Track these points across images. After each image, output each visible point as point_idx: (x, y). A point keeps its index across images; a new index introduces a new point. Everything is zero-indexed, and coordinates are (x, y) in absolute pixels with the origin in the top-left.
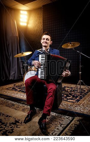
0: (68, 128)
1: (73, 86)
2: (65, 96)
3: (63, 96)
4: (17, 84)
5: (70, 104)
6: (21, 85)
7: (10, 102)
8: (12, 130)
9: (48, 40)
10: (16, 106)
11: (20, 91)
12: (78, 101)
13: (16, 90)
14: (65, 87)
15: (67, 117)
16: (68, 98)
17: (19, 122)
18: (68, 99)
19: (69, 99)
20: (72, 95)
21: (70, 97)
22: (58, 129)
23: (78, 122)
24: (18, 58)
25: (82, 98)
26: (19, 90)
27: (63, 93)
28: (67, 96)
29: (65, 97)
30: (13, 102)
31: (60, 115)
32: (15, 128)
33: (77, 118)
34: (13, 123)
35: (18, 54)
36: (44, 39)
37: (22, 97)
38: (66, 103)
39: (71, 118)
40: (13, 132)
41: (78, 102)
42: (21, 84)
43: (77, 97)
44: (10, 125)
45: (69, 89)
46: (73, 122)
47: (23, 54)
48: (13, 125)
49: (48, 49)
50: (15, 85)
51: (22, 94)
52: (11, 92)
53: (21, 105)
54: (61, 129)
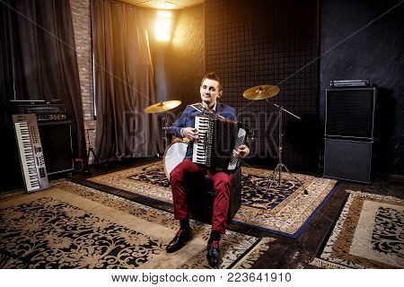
0: (246, 257)
1: (267, 173)
2: (248, 195)
3: (244, 195)
4: (150, 167)
5: (257, 211)
6: (158, 170)
7: (137, 205)
8: (145, 257)
9: (214, 90)
10: (149, 214)
11: (156, 183)
12: (274, 205)
13: (147, 181)
14: (250, 176)
15: (248, 237)
16: (254, 199)
17: (156, 245)
18: (253, 202)
19: (256, 202)
20: (262, 194)
21: (258, 197)
22: (228, 258)
23: (268, 247)
24: (150, 115)
25: (281, 201)
26: (153, 180)
27: (245, 189)
28: (253, 195)
29: (248, 198)
30: (143, 207)
31: (235, 233)
32: (150, 255)
33: (265, 240)
34: (145, 246)
35: (150, 104)
36: (205, 87)
37: (160, 195)
38: (248, 211)
39: (254, 239)
40: (146, 260)
41: (272, 208)
42: (158, 167)
43: (272, 197)
44: (140, 249)
45: (259, 181)
46: (257, 246)
47: (162, 105)
48: (145, 249)
49: (213, 107)
50: (144, 169)
51: (161, 189)
52: (137, 184)
53: (159, 212)
54: (234, 257)
